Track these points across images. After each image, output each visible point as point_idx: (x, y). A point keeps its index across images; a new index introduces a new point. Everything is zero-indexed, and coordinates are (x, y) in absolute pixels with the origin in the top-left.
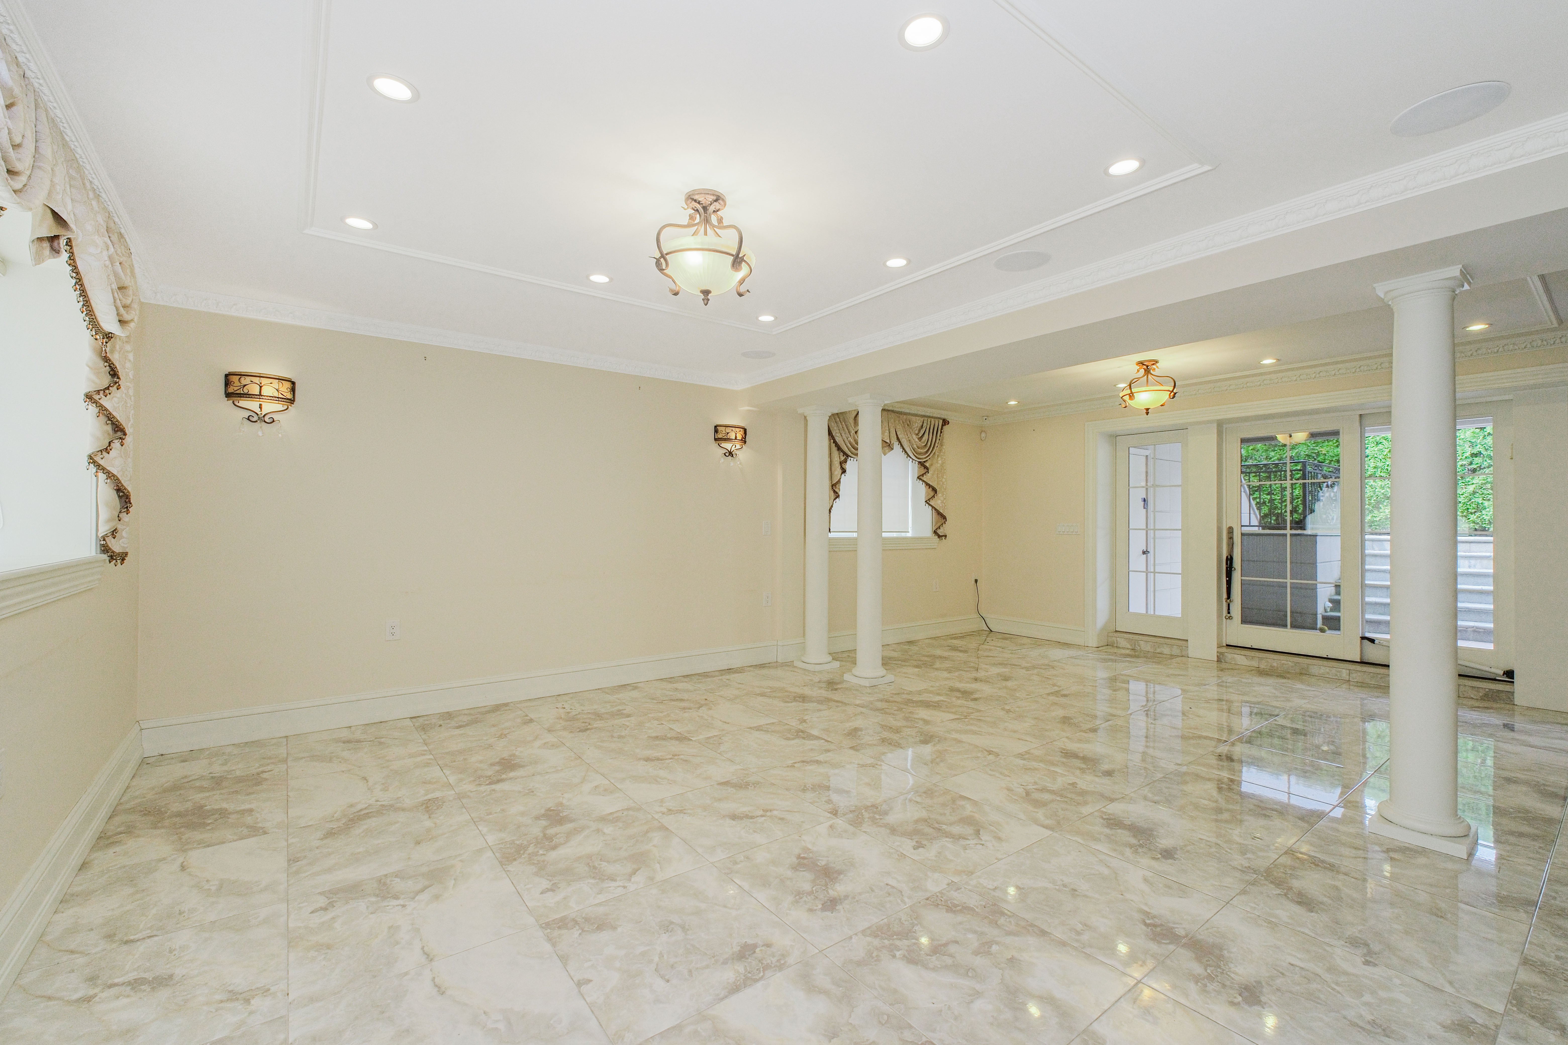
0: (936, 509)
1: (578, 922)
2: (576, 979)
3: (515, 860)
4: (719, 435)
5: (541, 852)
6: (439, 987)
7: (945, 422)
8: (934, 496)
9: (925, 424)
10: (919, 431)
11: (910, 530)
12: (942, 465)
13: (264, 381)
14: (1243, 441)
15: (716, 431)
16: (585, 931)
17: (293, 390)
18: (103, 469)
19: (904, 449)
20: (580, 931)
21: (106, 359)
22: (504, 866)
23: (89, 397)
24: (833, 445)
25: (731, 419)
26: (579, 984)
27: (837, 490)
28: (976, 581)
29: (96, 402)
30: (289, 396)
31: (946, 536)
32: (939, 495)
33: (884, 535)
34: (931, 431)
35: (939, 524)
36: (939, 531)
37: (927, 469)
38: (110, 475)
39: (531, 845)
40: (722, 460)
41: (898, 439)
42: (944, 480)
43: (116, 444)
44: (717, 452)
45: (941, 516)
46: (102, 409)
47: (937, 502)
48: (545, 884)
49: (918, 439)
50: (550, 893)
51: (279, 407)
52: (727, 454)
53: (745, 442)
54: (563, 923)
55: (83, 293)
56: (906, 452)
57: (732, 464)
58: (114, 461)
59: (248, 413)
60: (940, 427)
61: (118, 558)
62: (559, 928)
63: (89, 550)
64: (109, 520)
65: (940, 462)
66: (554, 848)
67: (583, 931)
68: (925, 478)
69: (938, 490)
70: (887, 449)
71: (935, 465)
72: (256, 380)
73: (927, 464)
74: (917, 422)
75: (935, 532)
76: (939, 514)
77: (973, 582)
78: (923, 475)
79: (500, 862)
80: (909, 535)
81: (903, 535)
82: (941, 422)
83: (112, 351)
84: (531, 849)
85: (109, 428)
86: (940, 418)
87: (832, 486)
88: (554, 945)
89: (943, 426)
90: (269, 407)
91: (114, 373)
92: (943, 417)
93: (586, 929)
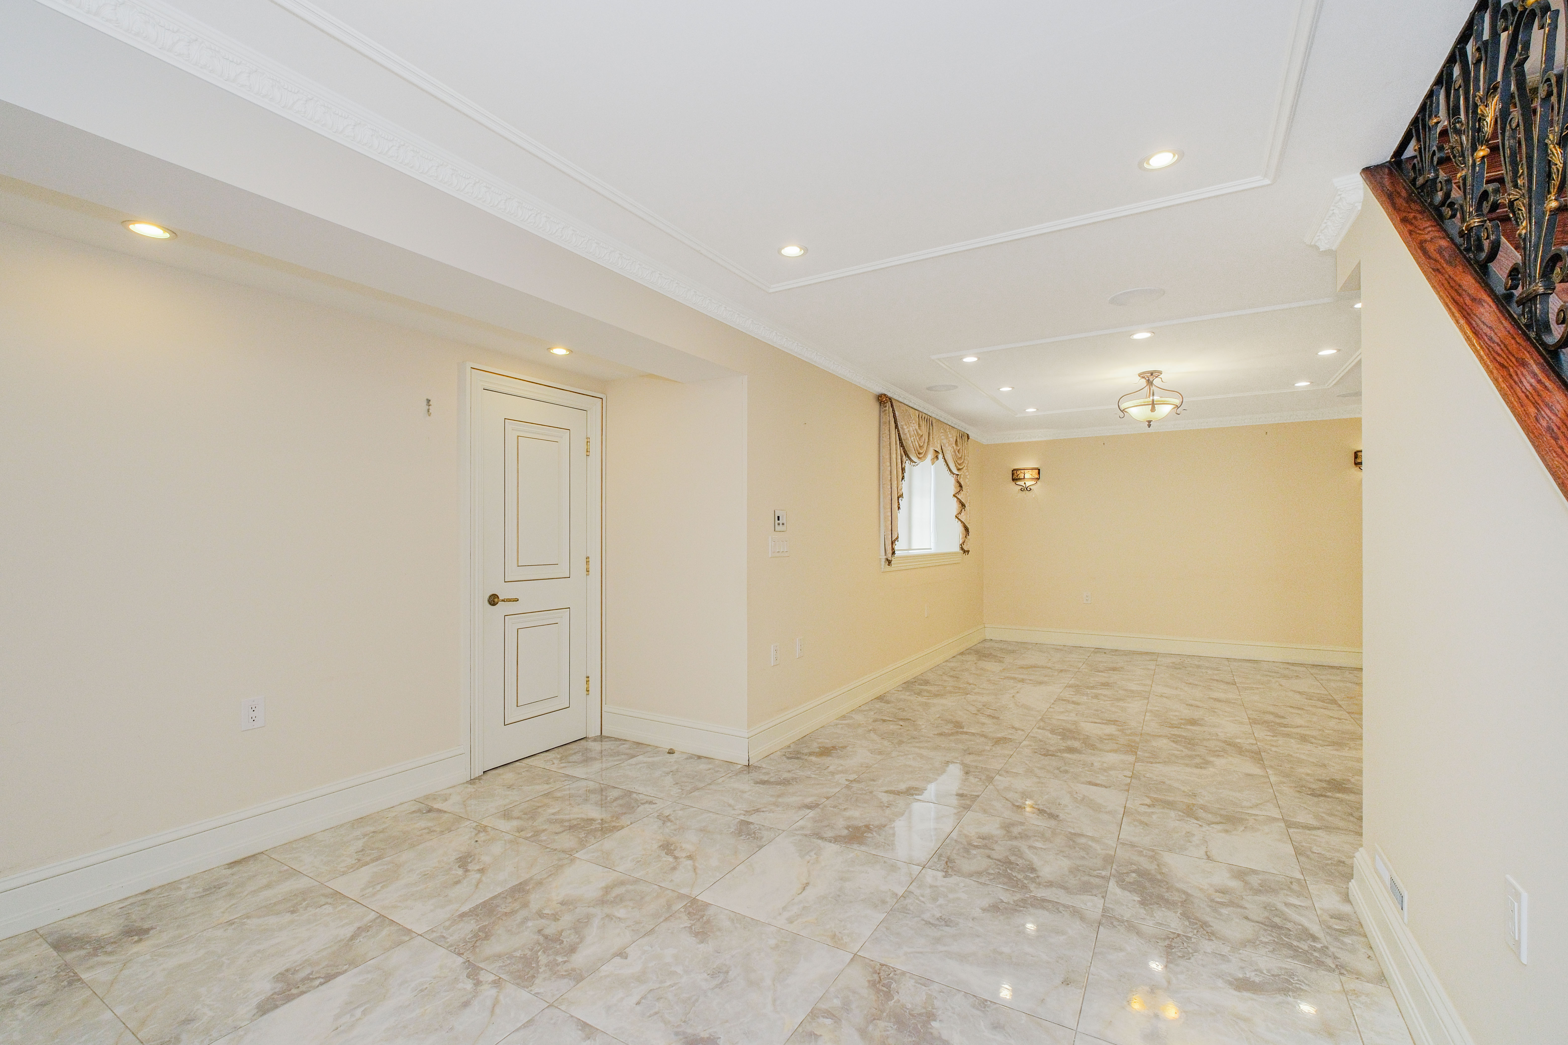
13: (1026, 471)
17: (1039, 473)
18: (960, 520)
21: (958, 482)
23: (954, 496)
29: (956, 497)
30: (1037, 476)
38: (962, 522)
43: (963, 510)
46: (958, 498)
51: (1033, 482)
55: (947, 465)
58: (963, 517)
59: (1021, 487)
61: (966, 552)
63: (957, 549)
64: (962, 538)
72: (1023, 471)
83: (960, 478)
85: (961, 505)
90: (1028, 483)
91: (961, 486)
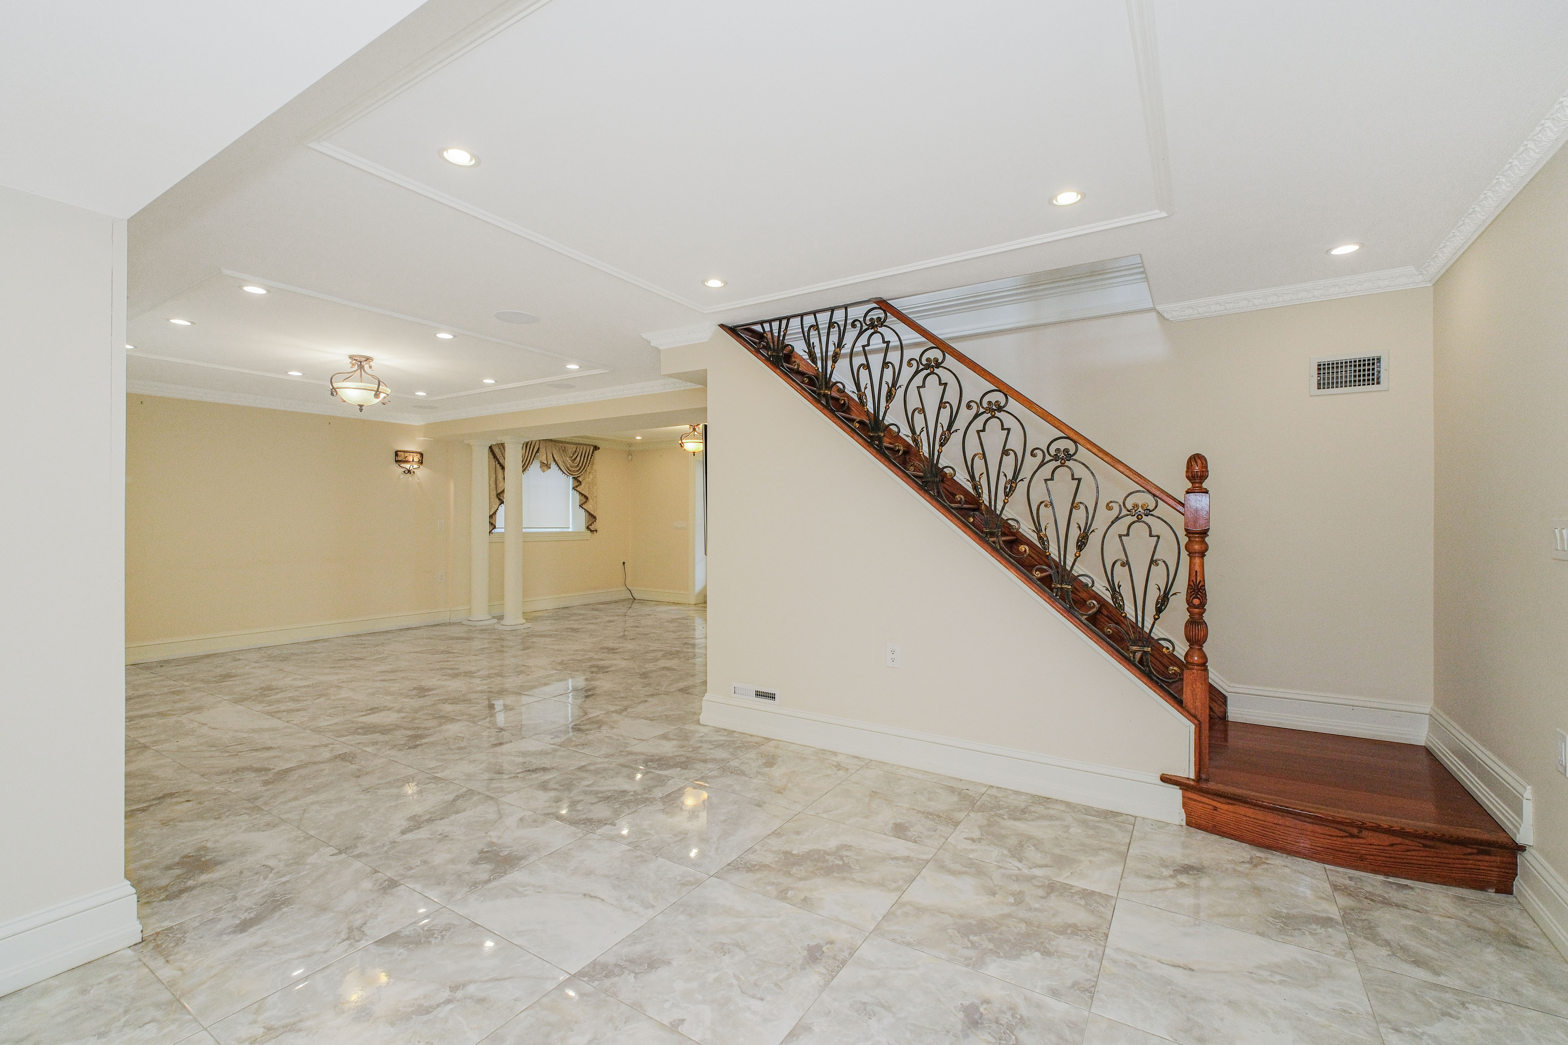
0: (587, 511)
4: (399, 458)
7: (596, 448)
8: (586, 502)
9: (578, 450)
10: (573, 454)
11: (571, 526)
12: (592, 479)
15: (396, 455)
19: (560, 468)
24: (498, 466)
25: (411, 445)
27: (501, 498)
28: (624, 563)
31: (596, 531)
32: (590, 501)
33: (524, 530)
34: (583, 455)
35: (590, 523)
36: (590, 527)
37: (580, 482)
40: (402, 476)
41: (555, 460)
42: (594, 490)
44: (398, 470)
45: (592, 517)
47: (589, 506)
49: (571, 461)
52: (406, 472)
53: (422, 463)
56: (561, 470)
57: (410, 479)
60: (591, 452)
65: (591, 477)
68: (578, 489)
69: (589, 497)
70: (545, 468)
71: (586, 479)
73: (580, 479)
74: (571, 449)
75: (588, 528)
76: (590, 514)
77: (622, 564)
78: (577, 487)
80: (570, 530)
81: (566, 530)
82: (592, 449)
86: (593, 445)
87: (497, 495)
89: (593, 451)
92: (594, 444)
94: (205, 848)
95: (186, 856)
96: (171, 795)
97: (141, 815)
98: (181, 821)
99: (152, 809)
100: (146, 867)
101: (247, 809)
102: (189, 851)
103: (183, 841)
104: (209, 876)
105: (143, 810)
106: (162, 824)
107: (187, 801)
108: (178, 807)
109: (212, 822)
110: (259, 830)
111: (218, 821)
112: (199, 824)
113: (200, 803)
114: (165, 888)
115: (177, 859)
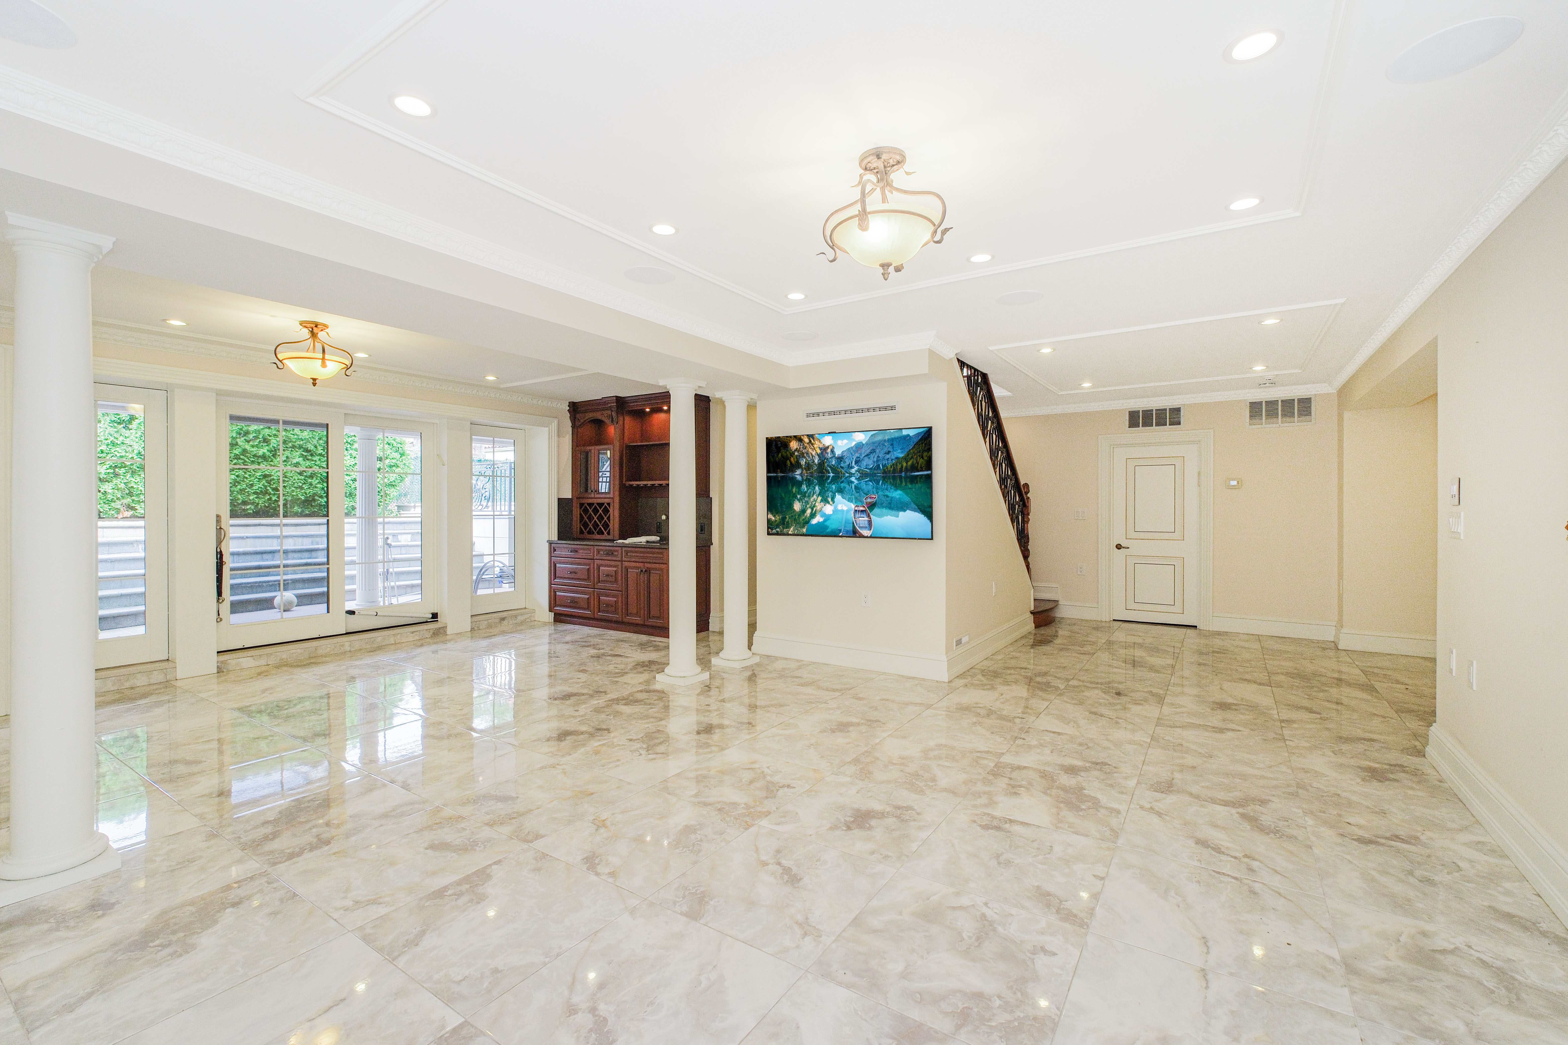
1: (1057, 909)
2: (1102, 882)
3: (1035, 1019)
5: (998, 1002)
6: (1205, 943)
14: (233, 418)
16: (1060, 900)
20: (1063, 903)
22: (1057, 1019)
26: (1102, 879)
39: (993, 1024)
48: (1041, 961)
50: (1048, 947)
54: (1069, 917)
62: (1075, 916)
66: (979, 996)
67: (1061, 901)
79: (1053, 1031)
84: (1003, 1017)
88: (1093, 909)
93: (1058, 901)
94: (1363, 780)
95: (1380, 781)
96: (1361, 840)
97: (1402, 833)
98: (1368, 807)
99: (1388, 835)
100: (1412, 788)
101: (1307, 790)
102: (1375, 784)
103: (1376, 792)
104: (1372, 765)
105: (1397, 838)
106: (1385, 813)
107: (1350, 824)
108: (1362, 822)
109: (1344, 794)
110: (1316, 772)
111: (1339, 792)
112: (1354, 798)
113: (1340, 815)
114: (1404, 772)
115: (1387, 782)
